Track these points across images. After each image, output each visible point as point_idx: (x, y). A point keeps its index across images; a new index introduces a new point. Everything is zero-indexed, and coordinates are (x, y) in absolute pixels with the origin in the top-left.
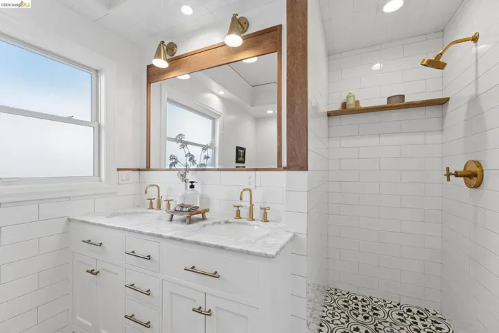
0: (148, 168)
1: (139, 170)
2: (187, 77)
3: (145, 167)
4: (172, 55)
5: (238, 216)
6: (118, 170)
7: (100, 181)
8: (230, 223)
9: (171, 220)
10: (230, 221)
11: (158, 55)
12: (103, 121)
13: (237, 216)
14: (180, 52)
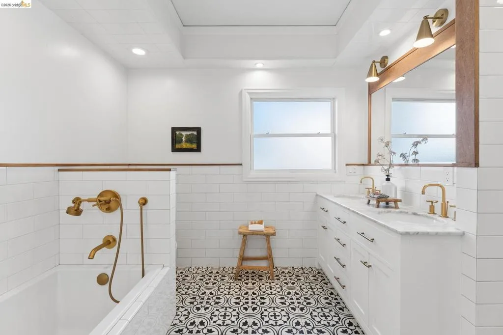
0: (369, 163)
1: (363, 165)
2: (401, 79)
3: (367, 163)
4: (385, 66)
5: (432, 211)
6: (347, 165)
7: (335, 172)
8: (419, 215)
9: (368, 203)
10: (418, 213)
11: (370, 75)
12: (337, 132)
13: (430, 211)
14: (390, 62)
